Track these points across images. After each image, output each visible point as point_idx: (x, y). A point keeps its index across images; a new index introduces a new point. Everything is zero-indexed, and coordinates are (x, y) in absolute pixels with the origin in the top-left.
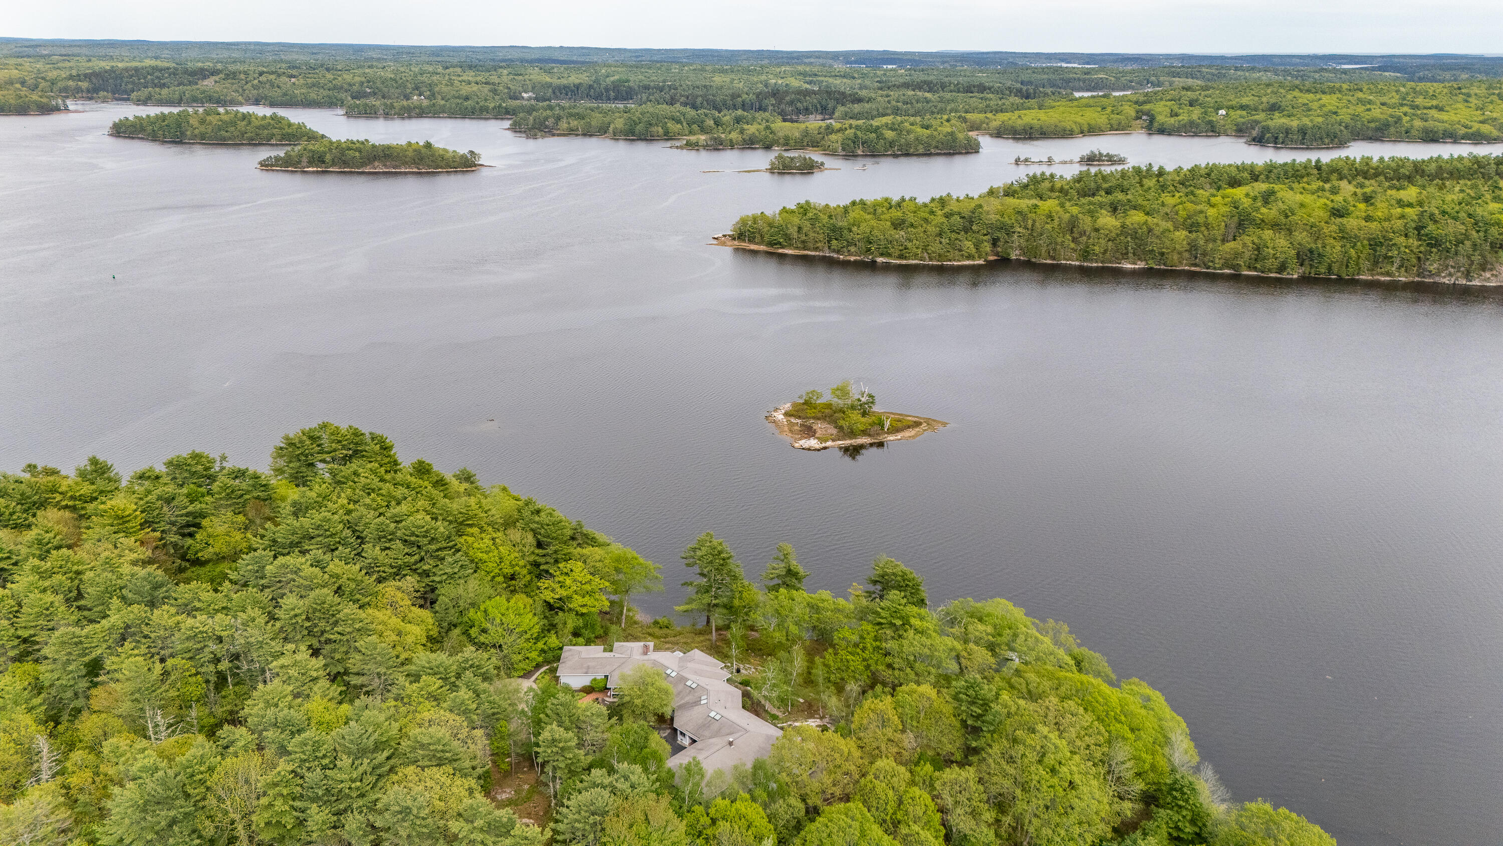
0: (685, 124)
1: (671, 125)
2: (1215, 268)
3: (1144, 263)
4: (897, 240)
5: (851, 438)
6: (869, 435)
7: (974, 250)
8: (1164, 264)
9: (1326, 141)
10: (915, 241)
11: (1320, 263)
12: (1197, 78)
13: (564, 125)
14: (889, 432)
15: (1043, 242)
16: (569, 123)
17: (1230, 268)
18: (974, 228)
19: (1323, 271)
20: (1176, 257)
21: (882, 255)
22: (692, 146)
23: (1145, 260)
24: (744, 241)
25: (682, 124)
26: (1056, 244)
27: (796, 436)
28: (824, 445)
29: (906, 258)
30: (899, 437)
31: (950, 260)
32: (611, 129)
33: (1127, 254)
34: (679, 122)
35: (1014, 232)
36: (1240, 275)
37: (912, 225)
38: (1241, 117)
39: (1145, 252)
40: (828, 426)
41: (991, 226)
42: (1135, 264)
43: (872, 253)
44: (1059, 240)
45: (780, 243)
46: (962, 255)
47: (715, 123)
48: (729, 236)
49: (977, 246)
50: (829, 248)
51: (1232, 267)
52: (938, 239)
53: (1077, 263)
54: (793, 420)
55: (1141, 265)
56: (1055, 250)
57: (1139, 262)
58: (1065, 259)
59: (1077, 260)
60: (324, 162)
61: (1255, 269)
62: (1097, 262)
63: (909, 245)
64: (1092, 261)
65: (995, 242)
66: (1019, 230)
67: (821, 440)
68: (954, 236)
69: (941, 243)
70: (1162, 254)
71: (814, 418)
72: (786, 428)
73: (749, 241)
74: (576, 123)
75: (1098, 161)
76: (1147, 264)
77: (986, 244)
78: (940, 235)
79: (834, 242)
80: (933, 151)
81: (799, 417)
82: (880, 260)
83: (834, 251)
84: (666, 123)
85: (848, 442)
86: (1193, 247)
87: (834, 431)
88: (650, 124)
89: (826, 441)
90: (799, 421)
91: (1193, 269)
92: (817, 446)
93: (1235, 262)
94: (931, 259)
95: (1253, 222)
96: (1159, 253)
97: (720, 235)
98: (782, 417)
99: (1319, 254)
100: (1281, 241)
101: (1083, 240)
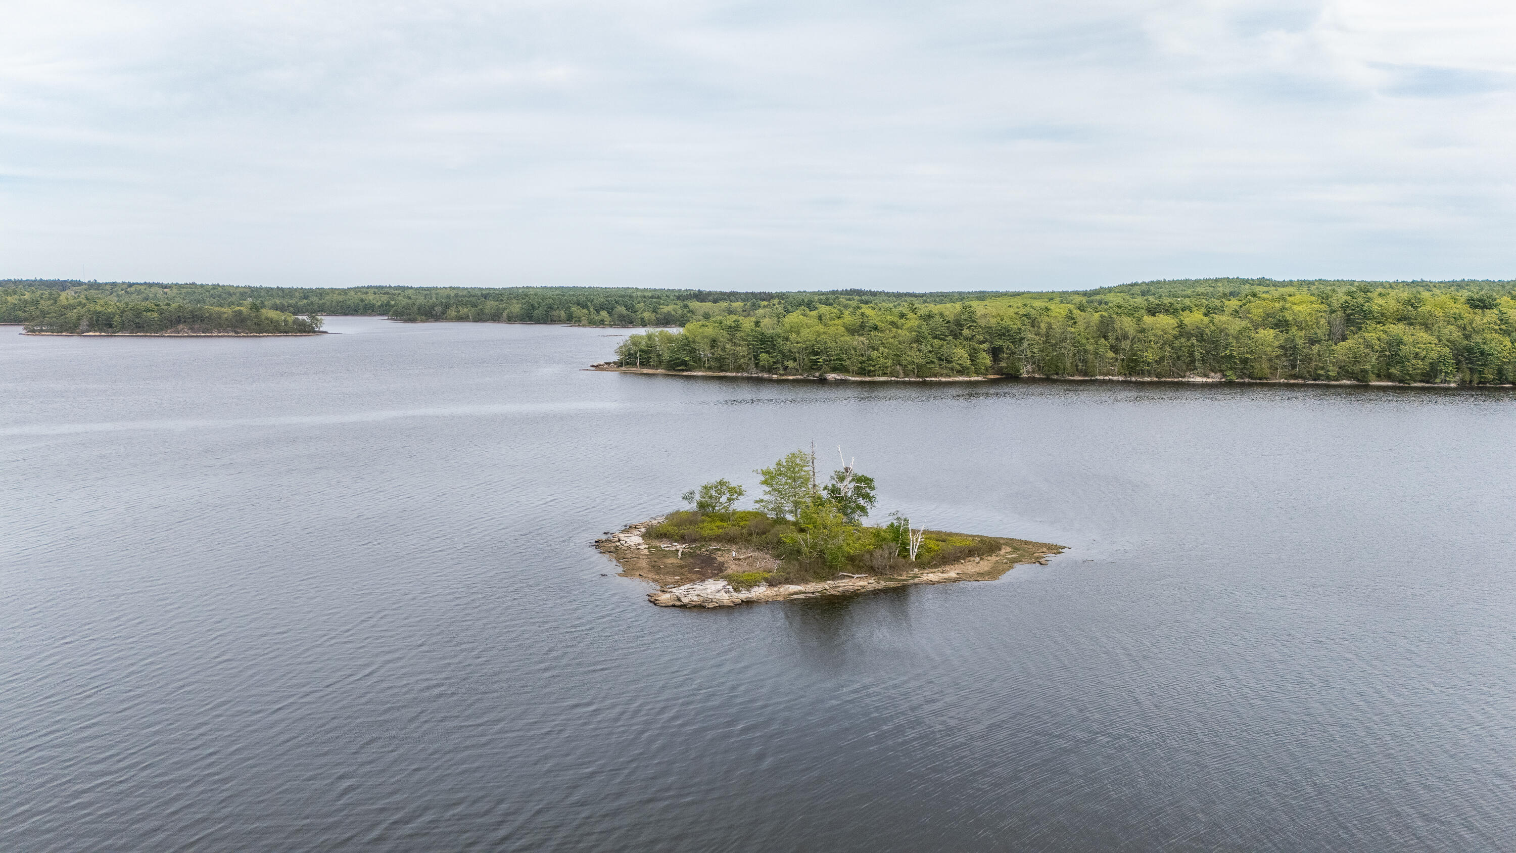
0: (592, 310)
1: (574, 309)
2: (1328, 378)
3: (1219, 375)
4: (855, 349)
5: (822, 578)
6: (872, 570)
7: (969, 362)
8: (1250, 377)
10: (881, 349)
11: (1485, 365)
13: (452, 312)
14: (922, 563)
15: (1067, 349)
16: (458, 312)
17: (1349, 378)
18: (966, 332)
19: (1491, 377)
20: (1265, 365)
21: (834, 370)
23: (1221, 371)
24: (635, 365)
25: (588, 309)
26: (1086, 351)
27: (669, 579)
28: (744, 595)
29: (869, 373)
30: (953, 574)
31: (935, 376)
32: (505, 314)
33: (1193, 361)
34: (585, 306)
35: (1023, 339)
36: (1368, 385)
37: (876, 328)
39: (1219, 360)
40: (757, 554)
41: (988, 330)
42: (1206, 376)
43: (819, 369)
44: (1090, 348)
45: (684, 363)
46: (952, 369)
47: (627, 309)
48: (615, 363)
49: (973, 357)
50: (757, 365)
51: (1350, 375)
52: (915, 345)
53: (1121, 378)
54: (665, 545)
55: (1215, 378)
56: (1085, 361)
57: (1212, 374)
58: (1101, 374)
59: (1120, 374)
60: (111, 326)
61: (1389, 377)
62: (1149, 376)
63: (874, 354)
64: (1142, 373)
65: (995, 352)
66: (1030, 336)
67: (738, 583)
68: (937, 342)
69: (920, 351)
70: (1245, 361)
71: (718, 539)
72: (644, 563)
73: (642, 364)
74: (466, 310)
76: (1224, 376)
77: (984, 354)
78: (918, 341)
79: (763, 356)
81: (682, 539)
82: (831, 376)
83: (763, 369)
84: (570, 308)
85: (813, 588)
86: (1289, 350)
87: (775, 565)
88: (551, 308)
89: (750, 584)
90: (681, 547)
91: (1294, 380)
92: (725, 598)
93: (1357, 368)
94: (907, 375)
95: (1367, 315)
96: (1240, 359)
97: (602, 362)
98: (638, 540)
99: (1483, 353)
100: (1423, 336)
101: (1125, 345)
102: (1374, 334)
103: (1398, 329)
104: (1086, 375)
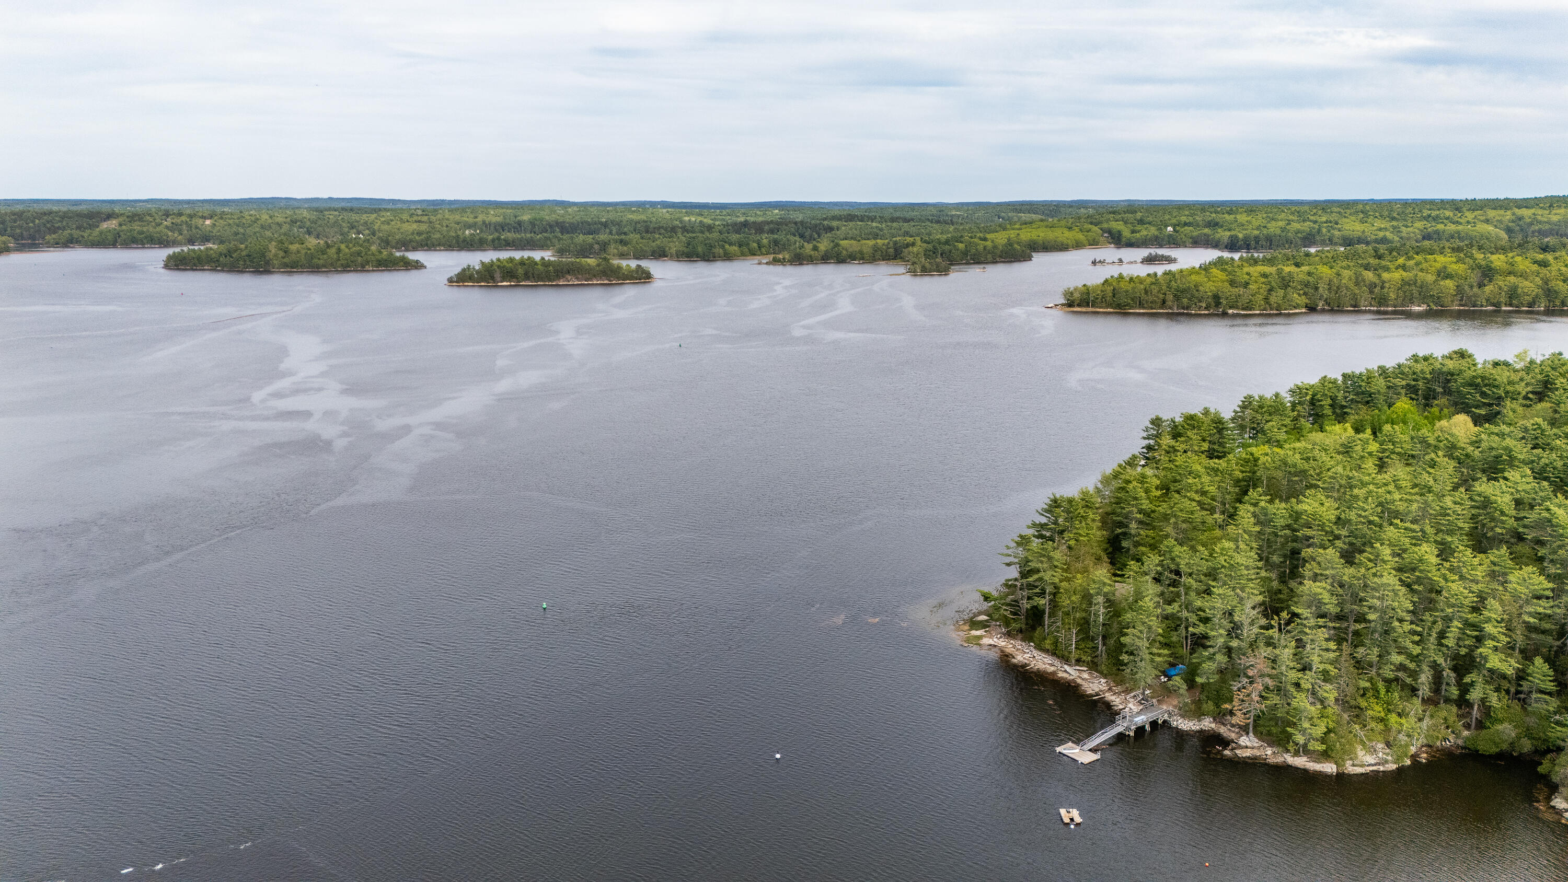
2: (1481, 306)
3: (1425, 305)
4: (1243, 295)
7: (1300, 301)
8: (1441, 306)
9: (1287, 246)
10: (1257, 296)
11: (1556, 299)
12: (1037, 213)
17: (1491, 306)
20: (1448, 300)
22: (776, 262)
23: (1427, 303)
26: (1356, 294)
29: (1251, 309)
31: (1286, 310)
33: (1413, 299)
35: (1319, 288)
36: (1501, 310)
38: (1191, 231)
39: (1426, 297)
42: (1420, 306)
43: (1223, 307)
45: (1129, 305)
48: (1062, 304)
49: (1301, 298)
50: (1178, 305)
51: (1493, 305)
52: (1272, 293)
53: (1375, 308)
55: (1422, 308)
56: (1355, 299)
57: (1423, 305)
58: (1364, 306)
59: (1373, 306)
61: (1511, 305)
62: (1391, 307)
63: (1253, 298)
64: (1386, 306)
65: (1305, 296)
68: (1281, 290)
70: (1439, 298)
73: (1093, 305)
75: (1159, 261)
76: (1429, 306)
79: (1184, 300)
80: (998, 259)
82: (1230, 311)
83: (1183, 308)
91: (1462, 308)
93: (1496, 300)
94: (1271, 309)
96: (1437, 297)
97: (1052, 305)
99: (1555, 291)
100: (1527, 283)
101: (1376, 290)
102: (1500, 281)
103: (1512, 279)
104: (1355, 306)
